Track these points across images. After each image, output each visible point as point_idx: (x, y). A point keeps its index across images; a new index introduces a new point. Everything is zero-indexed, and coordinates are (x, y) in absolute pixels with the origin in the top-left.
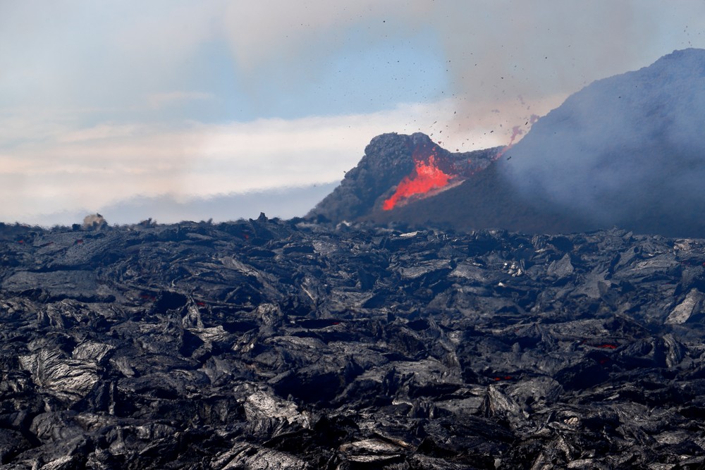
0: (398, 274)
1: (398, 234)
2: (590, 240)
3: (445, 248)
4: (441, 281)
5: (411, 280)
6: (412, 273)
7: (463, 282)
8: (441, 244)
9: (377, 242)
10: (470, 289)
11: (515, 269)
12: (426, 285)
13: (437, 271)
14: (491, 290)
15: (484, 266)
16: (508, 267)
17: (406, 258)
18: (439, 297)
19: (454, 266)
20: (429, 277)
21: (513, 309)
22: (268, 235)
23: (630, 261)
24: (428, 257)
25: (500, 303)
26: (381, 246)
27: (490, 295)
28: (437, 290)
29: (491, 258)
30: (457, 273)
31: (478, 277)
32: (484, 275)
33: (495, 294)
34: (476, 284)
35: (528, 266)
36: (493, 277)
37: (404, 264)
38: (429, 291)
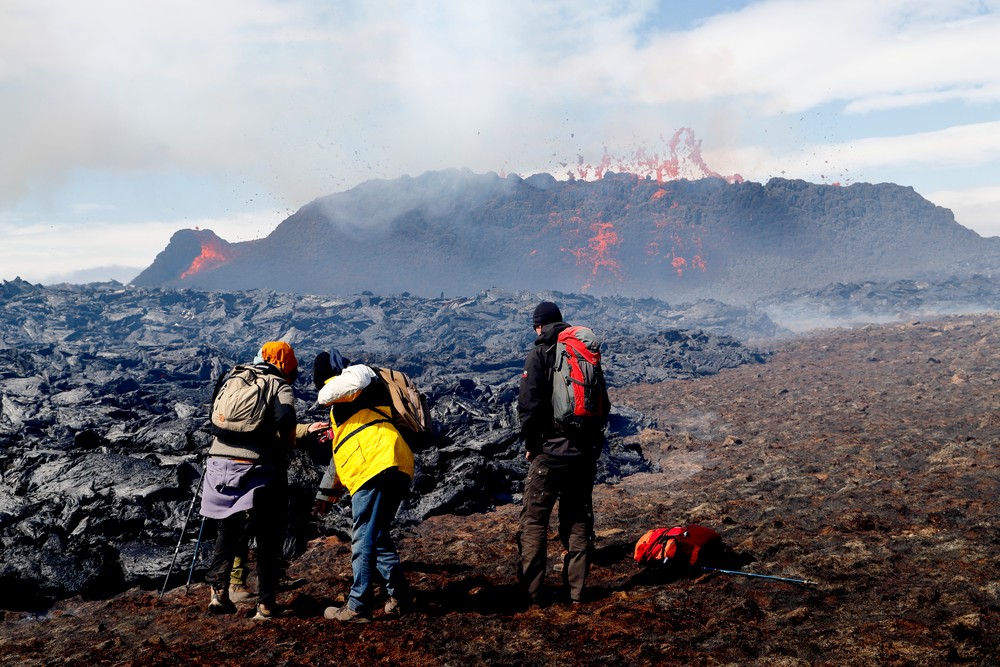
0: (107, 319)
1: (113, 291)
2: (248, 296)
3: (144, 301)
4: (136, 323)
5: (115, 322)
6: (116, 317)
7: (151, 323)
8: (141, 298)
9: (96, 296)
10: (155, 328)
11: (190, 314)
12: (125, 326)
13: (133, 316)
14: (169, 328)
15: (168, 312)
16: (185, 313)
17: (115, 307)
18: (134, 334)
19: (145, 312)
20: (127, 320)
21: (181, 341)
22: (19, 291)
23: (264, 310)
24: (129, 307)
25: (173, 337)
26: (100, 299)
27: (169, 332)
28: (133, 329)
29: (175, 308)
30: (147, 317)
31: (161, 320)
32: (166, 318)
33: (172, 331)
34: (160, 325)
35: (198, 312)
36: (172, 319)
37: (113, 311)
38: (128, 330)
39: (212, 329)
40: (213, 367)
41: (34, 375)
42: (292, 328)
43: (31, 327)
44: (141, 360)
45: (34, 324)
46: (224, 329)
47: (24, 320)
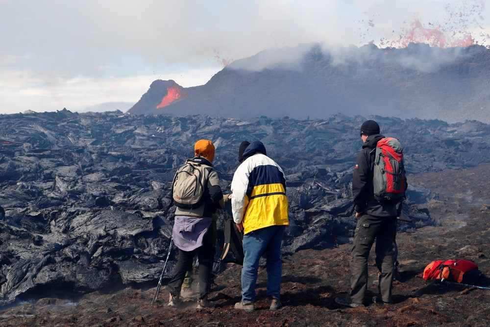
0: (114, 132)
1: (117, 116)
2: (194, 118)
3: (135, 122)
4: (130, 135)
5: (118, 134)
6: (119, 131)
7: (139, 134)
8: (133, 120)
9: (108, 119)
10: (141, 138)
11: (160, 130)
12: (124, 136)
13: (128, 130)
14: (149, 138)
15: (148, 128)
16: (158, 129)
17: (119, 125)
18: (129, 141)
19: (136, 128)
20: (126, 132)
21: (156, 145)
22: (65, 116)
23: (203, 127)
24: (127, 125)
25: (151, 143)
26: (110, 121)
27: (149, 140)
28: (128, 138)
29: (152, 126)
30: (136, 131)
31: (145, 133)
32: (147, 132)
33: (151, 139)
34: (144, 136)
35: (165, 129)
36: (151, 133)
37: (117, 128)
38: (126, 138)
39: (173, 139)
40: (173, 161)
41: (73, 165)
42: (220, 138)
43: (72, 137)
44: (133, 156)
45: (73, 135)
46: (180, 138)
47: (68, 133)
